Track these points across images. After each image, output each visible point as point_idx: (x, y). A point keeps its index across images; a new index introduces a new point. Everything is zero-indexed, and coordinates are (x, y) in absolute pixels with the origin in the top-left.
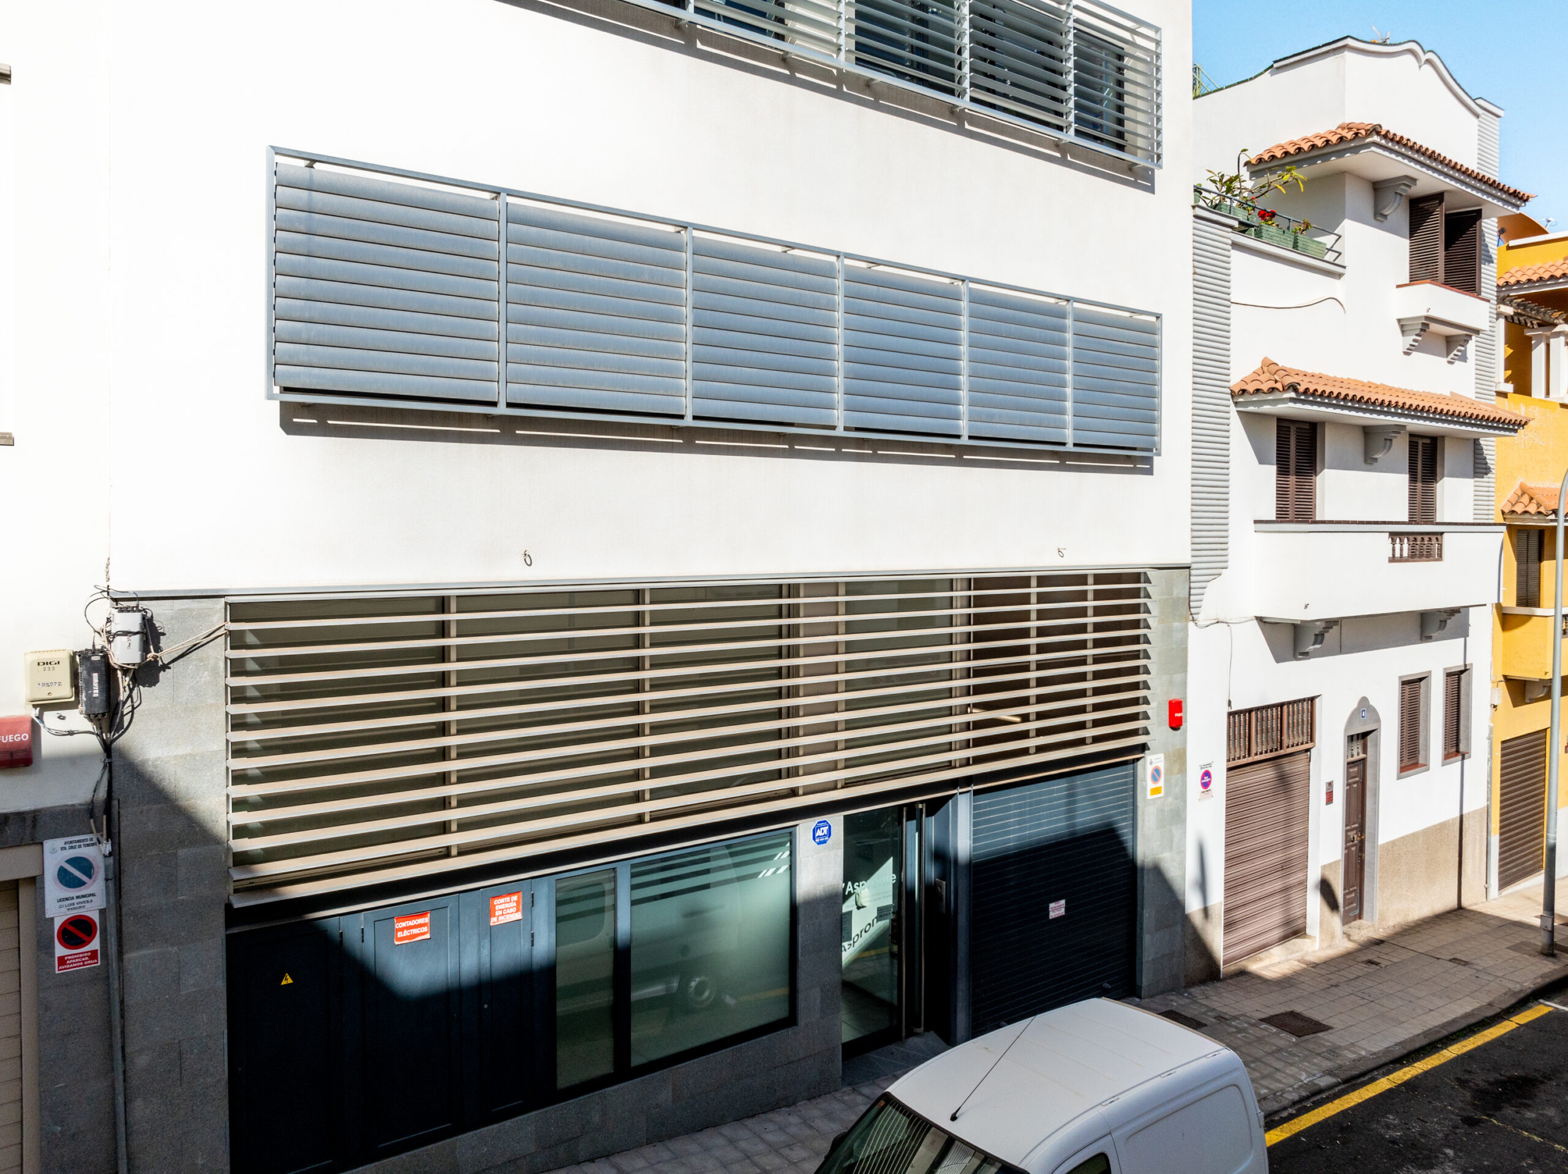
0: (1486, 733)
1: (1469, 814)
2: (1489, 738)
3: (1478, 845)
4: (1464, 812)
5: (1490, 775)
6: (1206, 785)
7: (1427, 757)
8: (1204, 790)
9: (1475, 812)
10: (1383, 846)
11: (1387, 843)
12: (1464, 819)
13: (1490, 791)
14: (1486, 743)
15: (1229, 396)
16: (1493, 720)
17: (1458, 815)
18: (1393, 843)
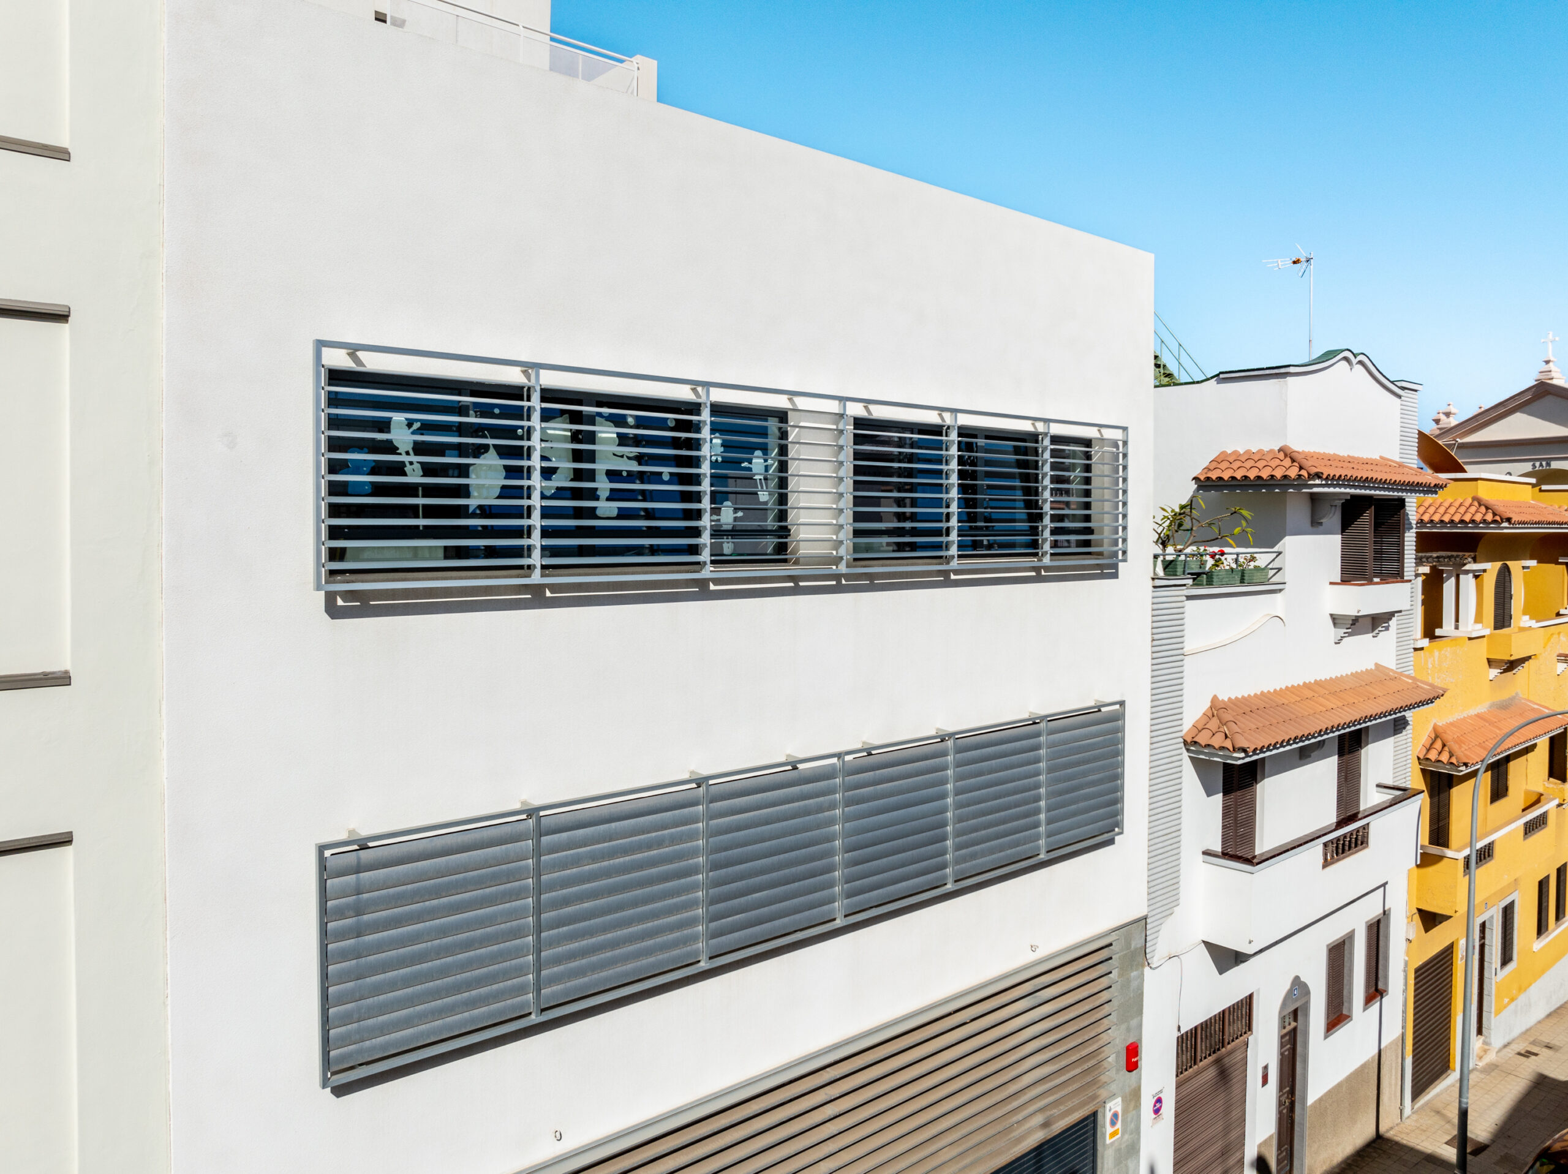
0: (1402, 966)
1: (1386, 1047)
2: (1405, 971)
3: (1394, 1071)
4: (1382, 1047)
5: (1405, 1005)
6: (1157, 1111)
7: (1350, 1009)
8: (1155, 1116)
9: (1391, 1043)
10: (1311, 1106)
11: (1315, 1102)
12: (1382, 1053)
13: (1404, 1020)
14: (1402, 975)
15: (1182, 745)
16: (1407, 953)
17: (1376, 1051)
18: (1320, 1100)
